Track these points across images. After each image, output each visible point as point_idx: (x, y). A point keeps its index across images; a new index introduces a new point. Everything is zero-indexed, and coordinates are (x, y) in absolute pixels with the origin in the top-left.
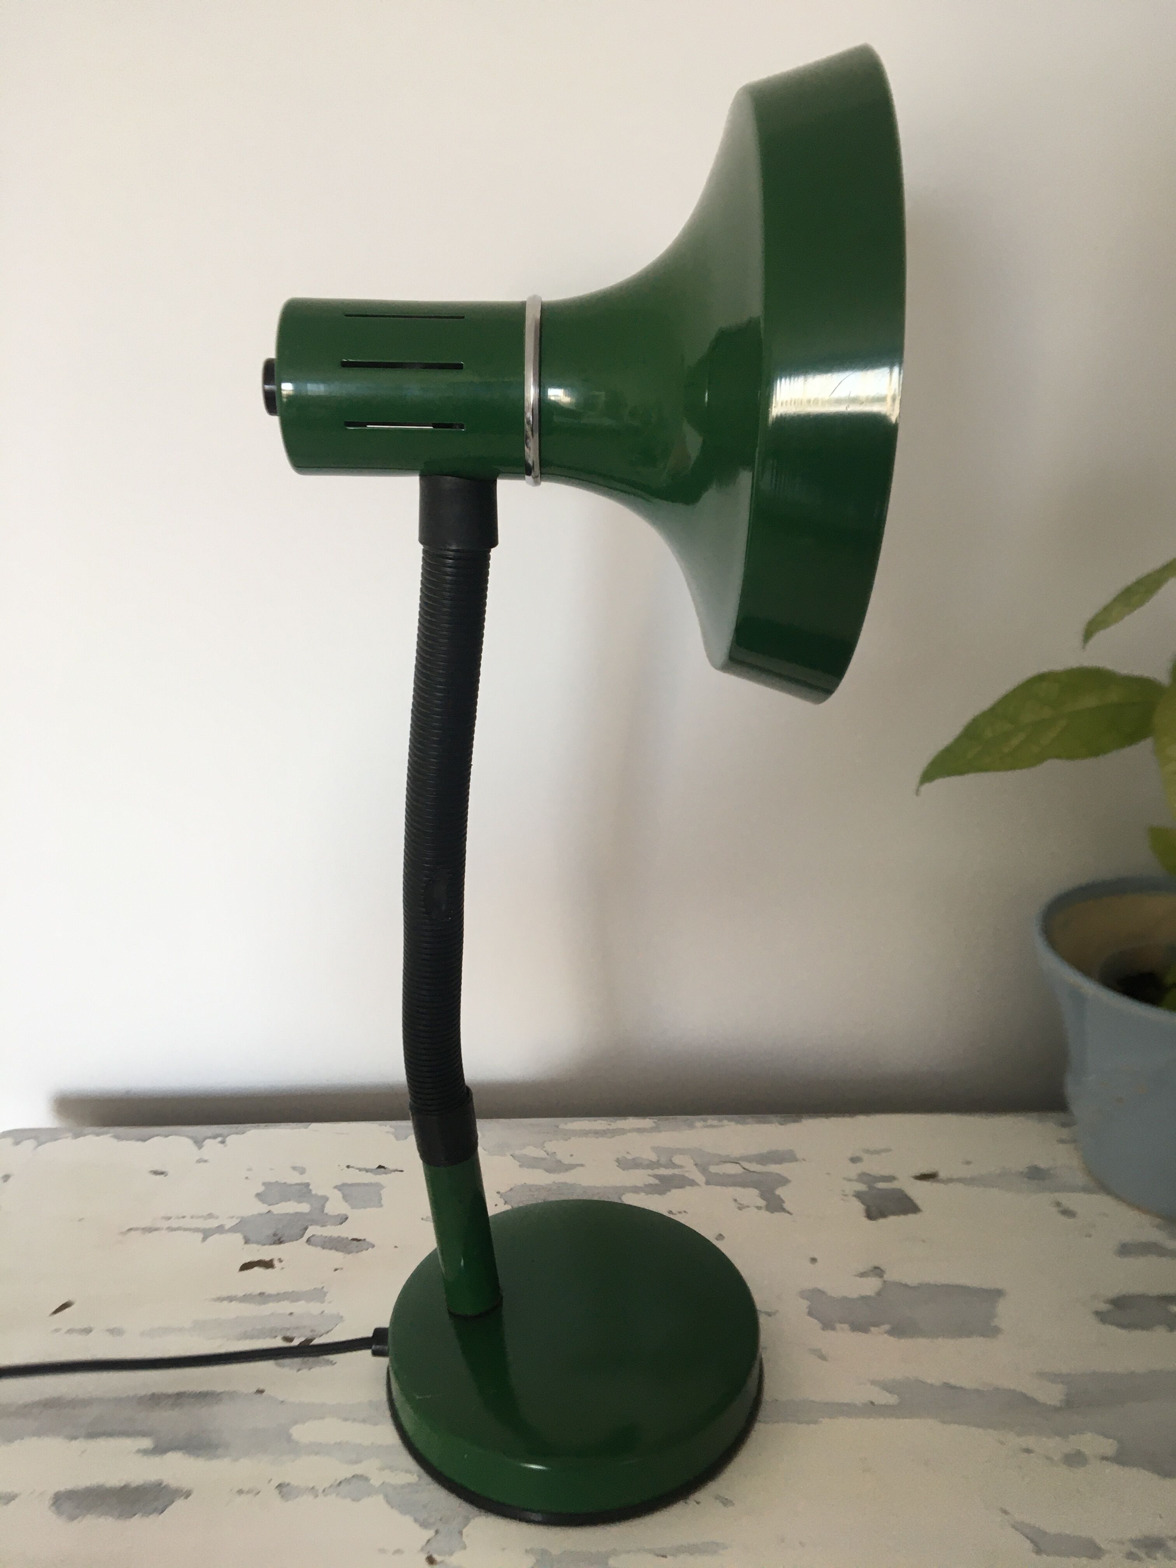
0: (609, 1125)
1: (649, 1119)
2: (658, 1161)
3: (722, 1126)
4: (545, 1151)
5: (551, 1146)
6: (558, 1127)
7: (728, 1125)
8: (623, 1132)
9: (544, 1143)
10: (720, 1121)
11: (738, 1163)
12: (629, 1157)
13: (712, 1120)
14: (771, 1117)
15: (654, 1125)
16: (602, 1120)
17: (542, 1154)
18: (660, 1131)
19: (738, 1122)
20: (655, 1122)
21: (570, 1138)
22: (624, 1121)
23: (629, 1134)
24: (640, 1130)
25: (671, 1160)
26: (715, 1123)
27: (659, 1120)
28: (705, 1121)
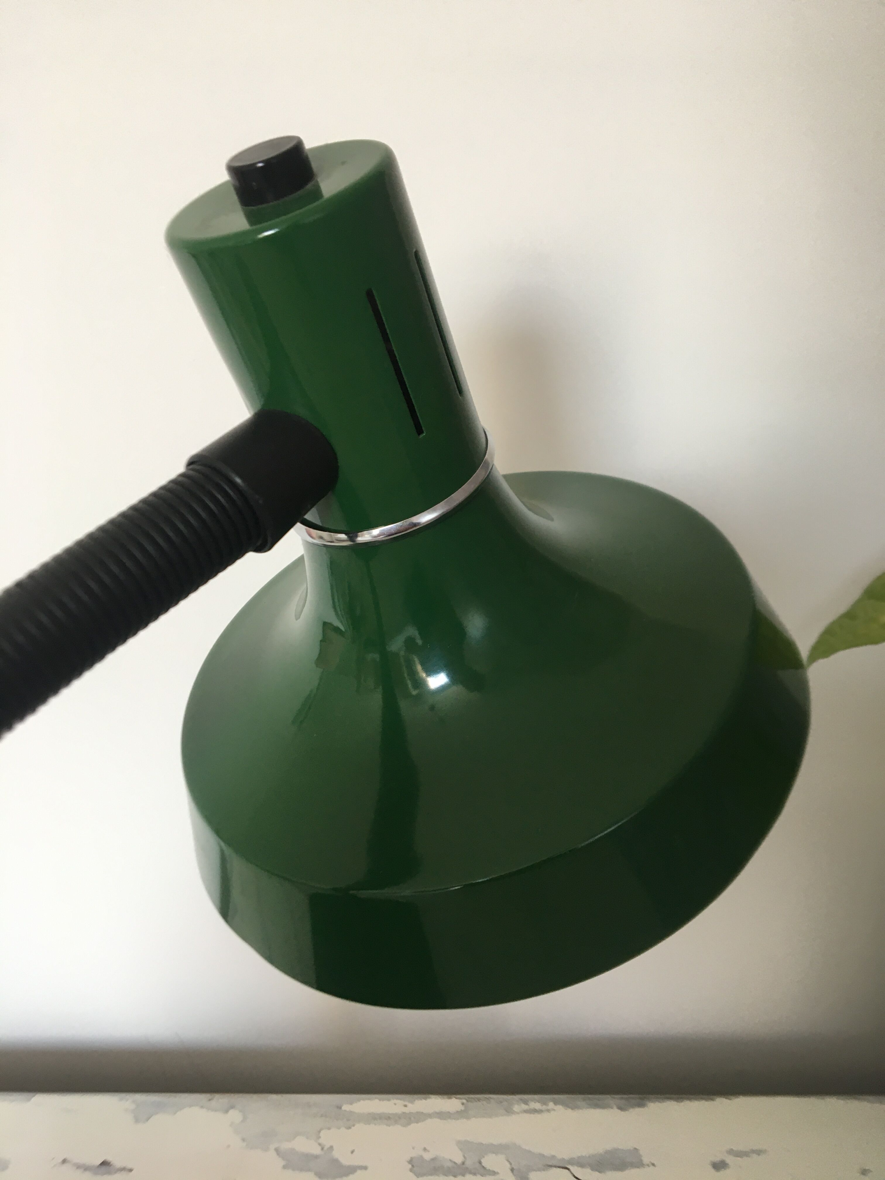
0: (405, 1106)
1: (456, 1098)
2: (463, 1163)
3: (548, 1111)
4: (320, 1144)
5: (328, 1137)
6: (340, 1108)
7: (554, 1110)
8: (420, 1117)
9: (319, 1132)
10: (545, 1103)
11: (568, 1169)
12: (427, 1156)
13: (535, 1102)
14: (608, 1099)
15: (463, 1108)
16: (397, 1099)
17: (316, 1150)
18: (468, 1118)
19: (566, 1105)
20: (463, 1104)
21: (354, 1125)
22: (424, 1101)
23: (429, 1121)
24: (442, 1115)
25: (480, 1163)
26: (537, 1106)
27: (467, 1101)
28: (526, 1103)
